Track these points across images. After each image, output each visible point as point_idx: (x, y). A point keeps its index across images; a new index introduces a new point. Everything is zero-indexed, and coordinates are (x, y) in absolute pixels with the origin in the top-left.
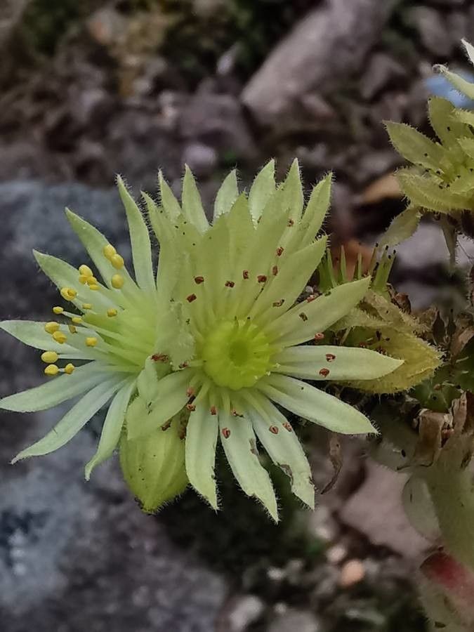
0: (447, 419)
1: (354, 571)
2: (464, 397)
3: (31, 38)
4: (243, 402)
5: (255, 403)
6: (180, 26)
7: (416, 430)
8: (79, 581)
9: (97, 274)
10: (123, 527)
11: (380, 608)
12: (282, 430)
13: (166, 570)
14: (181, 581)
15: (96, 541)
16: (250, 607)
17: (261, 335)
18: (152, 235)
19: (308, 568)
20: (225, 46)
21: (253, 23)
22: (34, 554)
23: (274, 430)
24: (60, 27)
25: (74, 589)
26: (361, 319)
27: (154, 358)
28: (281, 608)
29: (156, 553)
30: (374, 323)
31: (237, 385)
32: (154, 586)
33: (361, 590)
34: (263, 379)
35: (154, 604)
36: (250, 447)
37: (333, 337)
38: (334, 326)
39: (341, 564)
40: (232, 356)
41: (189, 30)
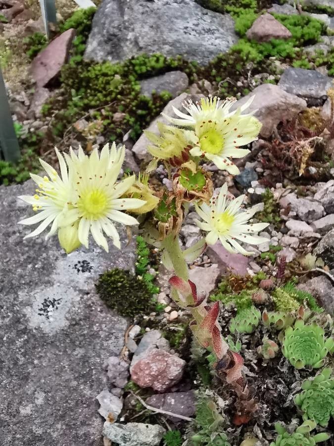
0: (167, 224)
1: (174, 315)
2: (172, 217)
3: (55, 132)
4: (98, 218)
5: (101, 217)
6: (109, 124)
7: (158, 229)
8: (74, 323)
9: (50, 180)
10: (89, 302)
11: (182, 326)
12: (109, 224)
13: (106, 317)
14: (111, 321)
15: (79, 308)
16: (137, 329)
17: (102, 195)
18: (67, 166)
19: (158, 315)
20: (126, 132)
21: (135, 122)
22: (57, 314)
23: (106, 224)
24: (65, 127)
25: (71, 325)
26: (134, 190)
27: (68, 203)
28: (148, 329)
29: (101, 311)
30: (138, 191)
31: (95, 212)
32: (101, 323)
33: (177, 321)
34: (104, 210)
35: (102, 329)
36: (99, 231)
37: (127, 196)
38: (126, 192)
39: (169, 313)
40: (94, 203)
41: (112, 126)
